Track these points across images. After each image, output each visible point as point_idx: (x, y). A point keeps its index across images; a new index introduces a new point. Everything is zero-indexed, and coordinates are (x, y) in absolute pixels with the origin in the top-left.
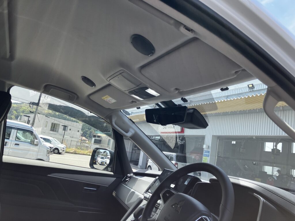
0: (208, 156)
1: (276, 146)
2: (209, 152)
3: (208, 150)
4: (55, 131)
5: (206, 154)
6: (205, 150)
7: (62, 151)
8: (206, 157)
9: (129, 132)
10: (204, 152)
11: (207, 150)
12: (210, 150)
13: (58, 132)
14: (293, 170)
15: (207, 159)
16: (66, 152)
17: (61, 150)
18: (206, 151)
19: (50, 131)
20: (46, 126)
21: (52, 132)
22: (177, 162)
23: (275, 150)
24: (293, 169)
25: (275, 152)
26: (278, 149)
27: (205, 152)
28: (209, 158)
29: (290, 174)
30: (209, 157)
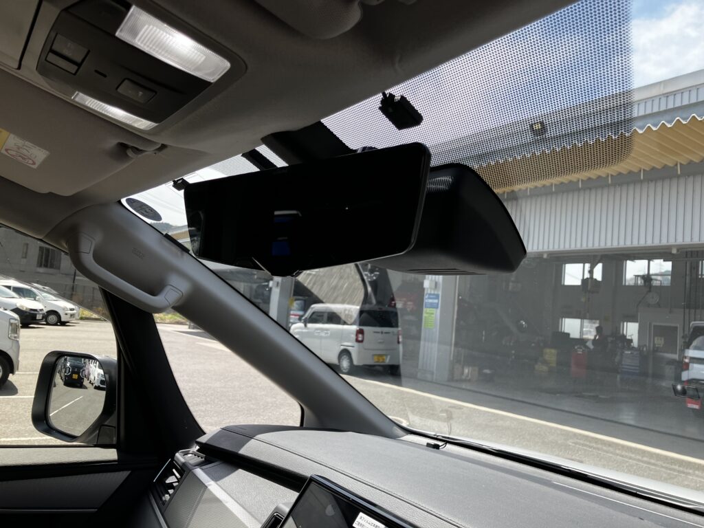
0: (435, 306)
1: (591, 272)
2: (437, 297)
3: (436, 293)
4: (52, 267)
5: (430, 301)
6: (429, 292)
7: (69, 316)
8: (431, 309)
9: (168, 288)
10: (426, 297)
11: (432, 292)
12: (440, 293)
13: (59, 268)
14: (625, 323)
15: (432, 314)
16: (82, 319)
17: (66, 314)
18: (430, 294)
19: (37, 266)
20: (24, 256)
21: (42, 270)
22: (361, 327)
23: (590, 281)
24: (627, 322)
25: (589, 287)
26: (596, 279)
27: (429, 298)
28: (439, 310)
29: (619, 333)
30: (437, 308)
